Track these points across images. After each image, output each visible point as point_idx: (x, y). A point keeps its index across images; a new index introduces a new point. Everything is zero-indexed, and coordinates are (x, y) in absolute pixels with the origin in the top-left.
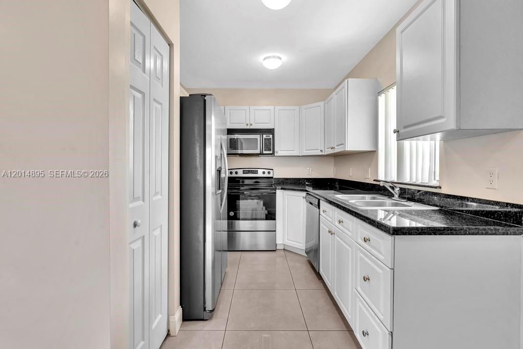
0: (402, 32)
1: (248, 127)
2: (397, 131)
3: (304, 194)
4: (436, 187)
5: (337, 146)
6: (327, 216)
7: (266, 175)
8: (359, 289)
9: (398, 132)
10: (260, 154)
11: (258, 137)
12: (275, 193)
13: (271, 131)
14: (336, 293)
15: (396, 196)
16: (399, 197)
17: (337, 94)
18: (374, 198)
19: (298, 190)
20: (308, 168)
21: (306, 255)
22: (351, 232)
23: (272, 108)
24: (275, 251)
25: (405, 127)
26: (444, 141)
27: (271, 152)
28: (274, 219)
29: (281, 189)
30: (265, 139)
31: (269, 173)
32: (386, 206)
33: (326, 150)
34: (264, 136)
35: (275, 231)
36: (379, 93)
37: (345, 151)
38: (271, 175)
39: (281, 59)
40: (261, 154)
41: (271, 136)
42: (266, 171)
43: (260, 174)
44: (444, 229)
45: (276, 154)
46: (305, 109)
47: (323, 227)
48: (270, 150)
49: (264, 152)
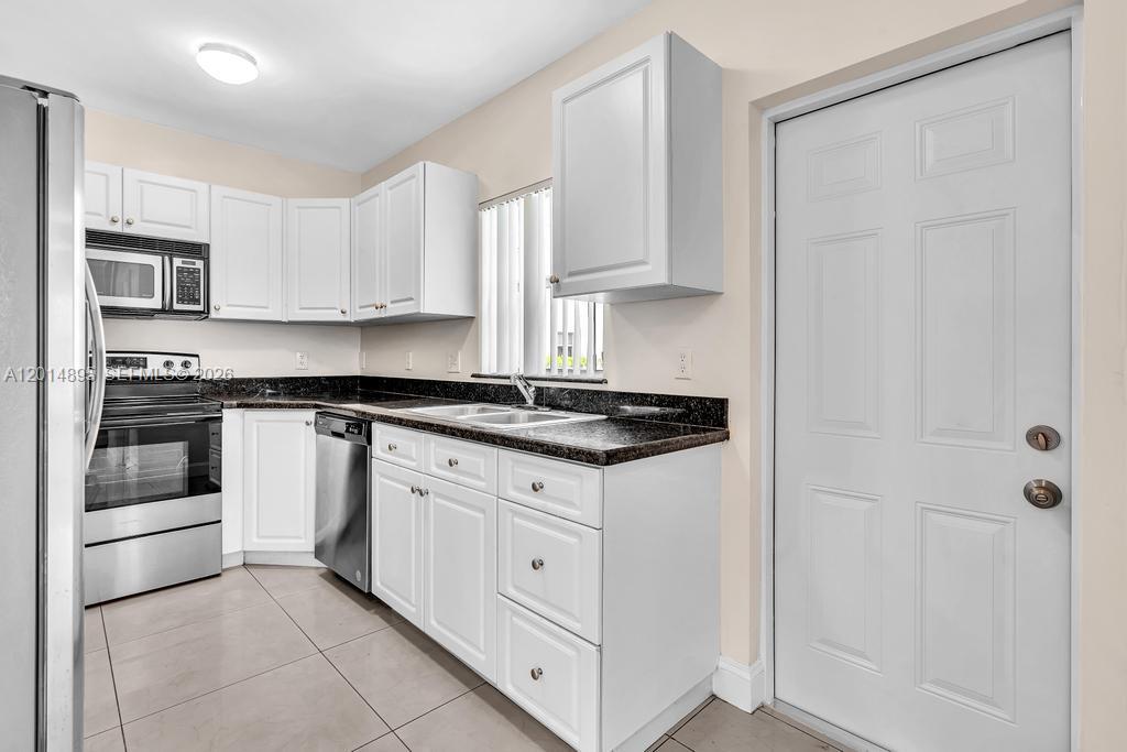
0: (565, 101)
1: (117, 229)
2: (555, 281)
3: (310, 415)
4: (600, 382)
5: (392, 302)
6: (405, 457)
7: (177, 370)
8: (512, 592)
9: (558, 281)
10: (163, 311)
11: (154, 261)
12: (220, 419)
13: (198, 250)
14: (433, 622)
15: (530, 402)
16: (535, 403)
17: (391, 188)
18: (483, 410)
19: (290, 406)
20: (299, 355)
21: (318, 563)
22: (483, 480)
23: (202, 187)
24: (218, 575)
25: (571, 274)
26: (612, 305)
27: (200, 308)
28: (217, 489)
29: (239, 406)
30: (180, 270)
31: (186, 365)
32: (518, 422)
33: (358, 310)
34: (178, 262)
35: (220, 521)
36: (484, 204)
37: (419, 313)
38: (193, 371)
39: (255, 64)
40: (166, 311)
41: (199, 264)
42: (178, 361)
43: (155, 367)
44: (626, 451)
45: (213, 314)
46: (299, 207)
47: (381, 483)
48: (197, 302)
49: (177, 306)
